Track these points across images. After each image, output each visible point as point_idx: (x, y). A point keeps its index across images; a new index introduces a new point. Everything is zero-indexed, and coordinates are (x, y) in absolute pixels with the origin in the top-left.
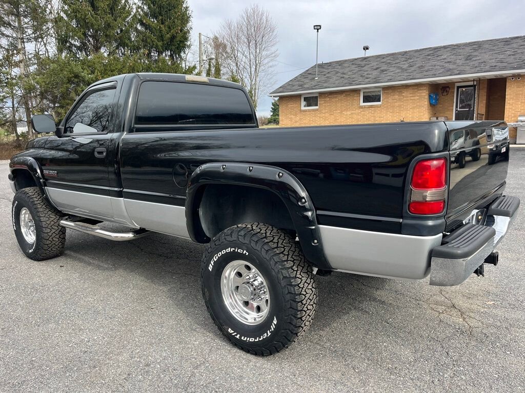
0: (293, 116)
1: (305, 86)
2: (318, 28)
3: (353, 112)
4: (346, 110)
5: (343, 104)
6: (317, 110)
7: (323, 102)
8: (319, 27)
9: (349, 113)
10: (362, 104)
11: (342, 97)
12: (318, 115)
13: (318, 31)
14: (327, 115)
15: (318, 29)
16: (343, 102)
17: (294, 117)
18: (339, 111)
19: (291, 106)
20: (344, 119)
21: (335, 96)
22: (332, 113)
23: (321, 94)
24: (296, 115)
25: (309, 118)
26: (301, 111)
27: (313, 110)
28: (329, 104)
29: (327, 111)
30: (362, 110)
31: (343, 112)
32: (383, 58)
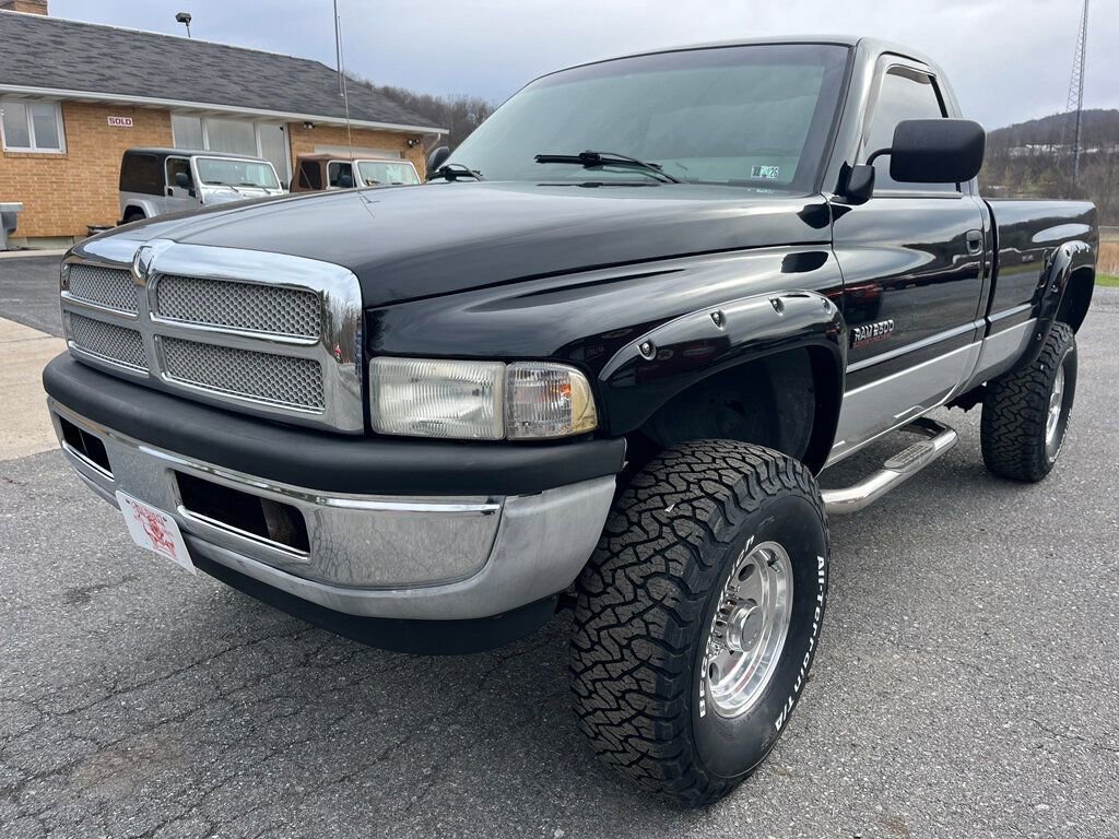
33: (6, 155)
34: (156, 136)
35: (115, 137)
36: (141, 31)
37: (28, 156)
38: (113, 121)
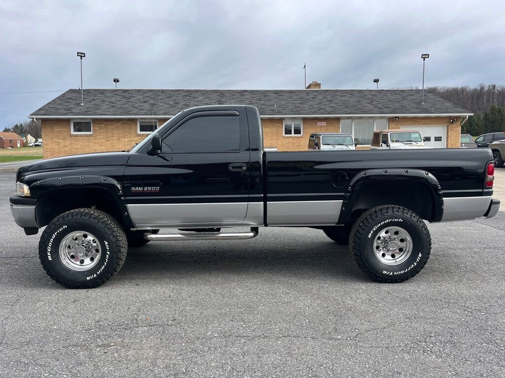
0: (60, 141)
1: (74, 111)
2: (81, 55)
3: (131, 139)
4: (124, 137)
5: (120, 132)
6: (91, 135)
7: (98, 128)
8: (83, 55)
9: (127, 140)
10: (139, 132)
11: (119, 124)
12: (93, 141)
13: (81, 59)
14: (103, 141)
15: (81, 57)
16: (120, 129)
17: (63, 141)
18: (116, 138)
19: (58, 129)
20: (122, 145)
21: (111, 123)
22: (109, 139)
23: (95, 120)
24: (64, 139)
25: (81, 143)
26: (71, 136)
27: (87, 136)
28: (104, 131)
29: (102, 137)
30: (139, 138)
31: (121, 139)
32: (145, 93)
33: (284, 137)
34: (334, 128)
35: (319, 129)
36: (349, 89)
37: (290, 137)
38: (319, 124)
